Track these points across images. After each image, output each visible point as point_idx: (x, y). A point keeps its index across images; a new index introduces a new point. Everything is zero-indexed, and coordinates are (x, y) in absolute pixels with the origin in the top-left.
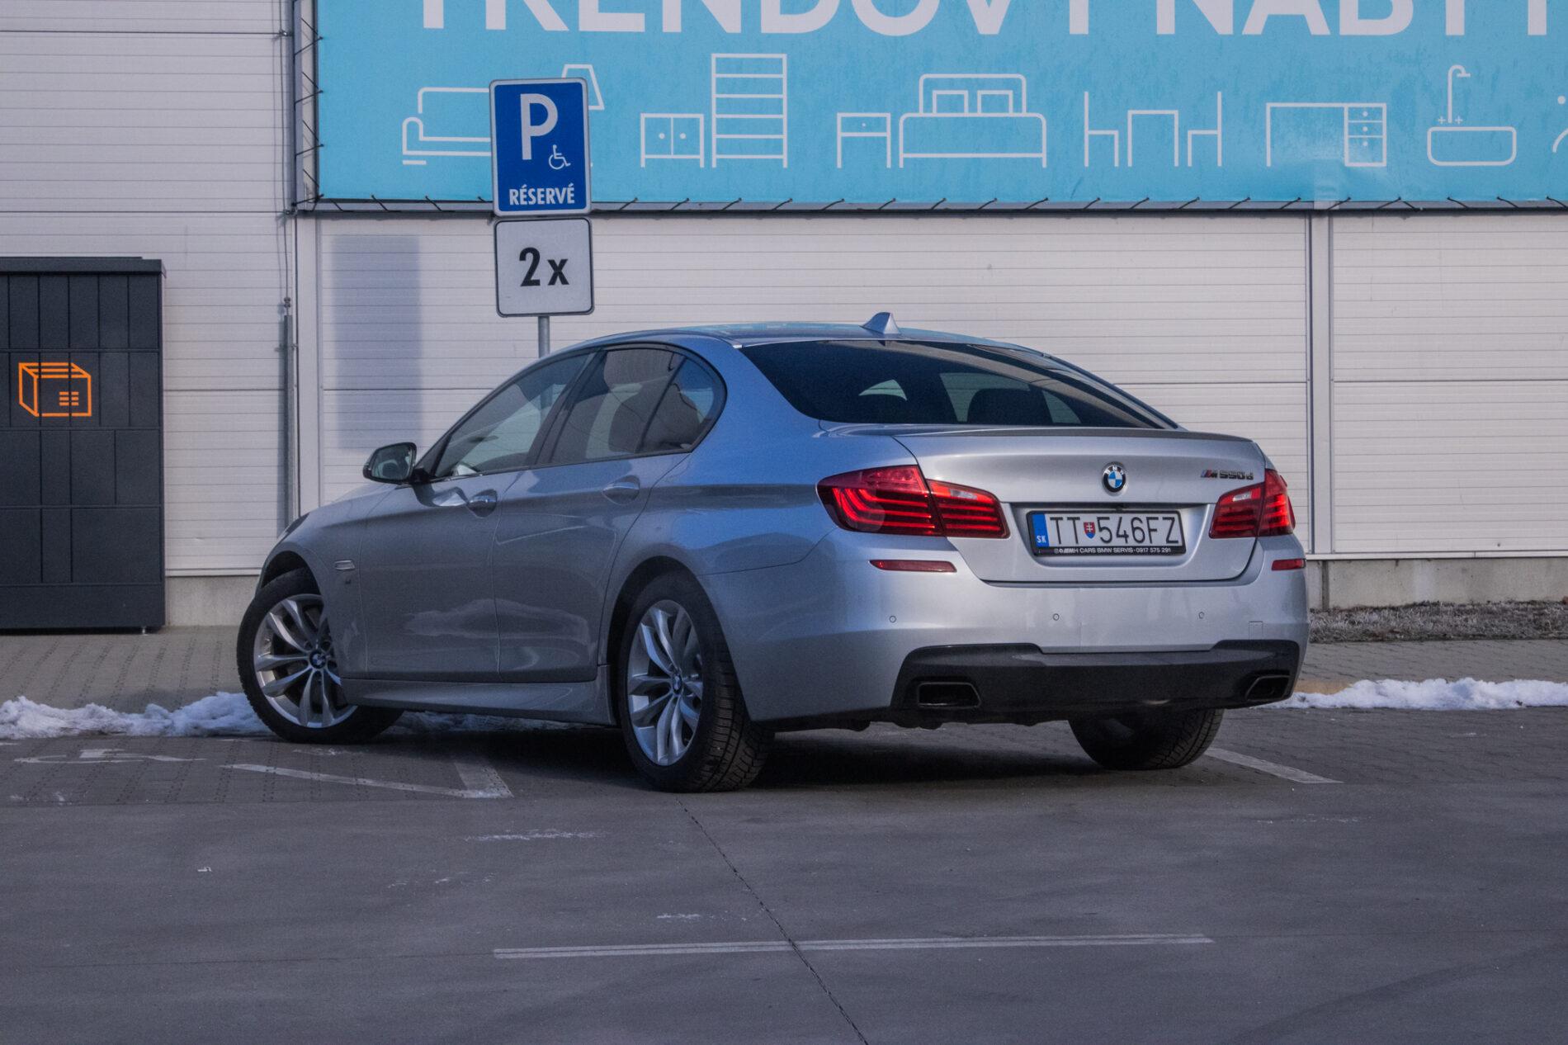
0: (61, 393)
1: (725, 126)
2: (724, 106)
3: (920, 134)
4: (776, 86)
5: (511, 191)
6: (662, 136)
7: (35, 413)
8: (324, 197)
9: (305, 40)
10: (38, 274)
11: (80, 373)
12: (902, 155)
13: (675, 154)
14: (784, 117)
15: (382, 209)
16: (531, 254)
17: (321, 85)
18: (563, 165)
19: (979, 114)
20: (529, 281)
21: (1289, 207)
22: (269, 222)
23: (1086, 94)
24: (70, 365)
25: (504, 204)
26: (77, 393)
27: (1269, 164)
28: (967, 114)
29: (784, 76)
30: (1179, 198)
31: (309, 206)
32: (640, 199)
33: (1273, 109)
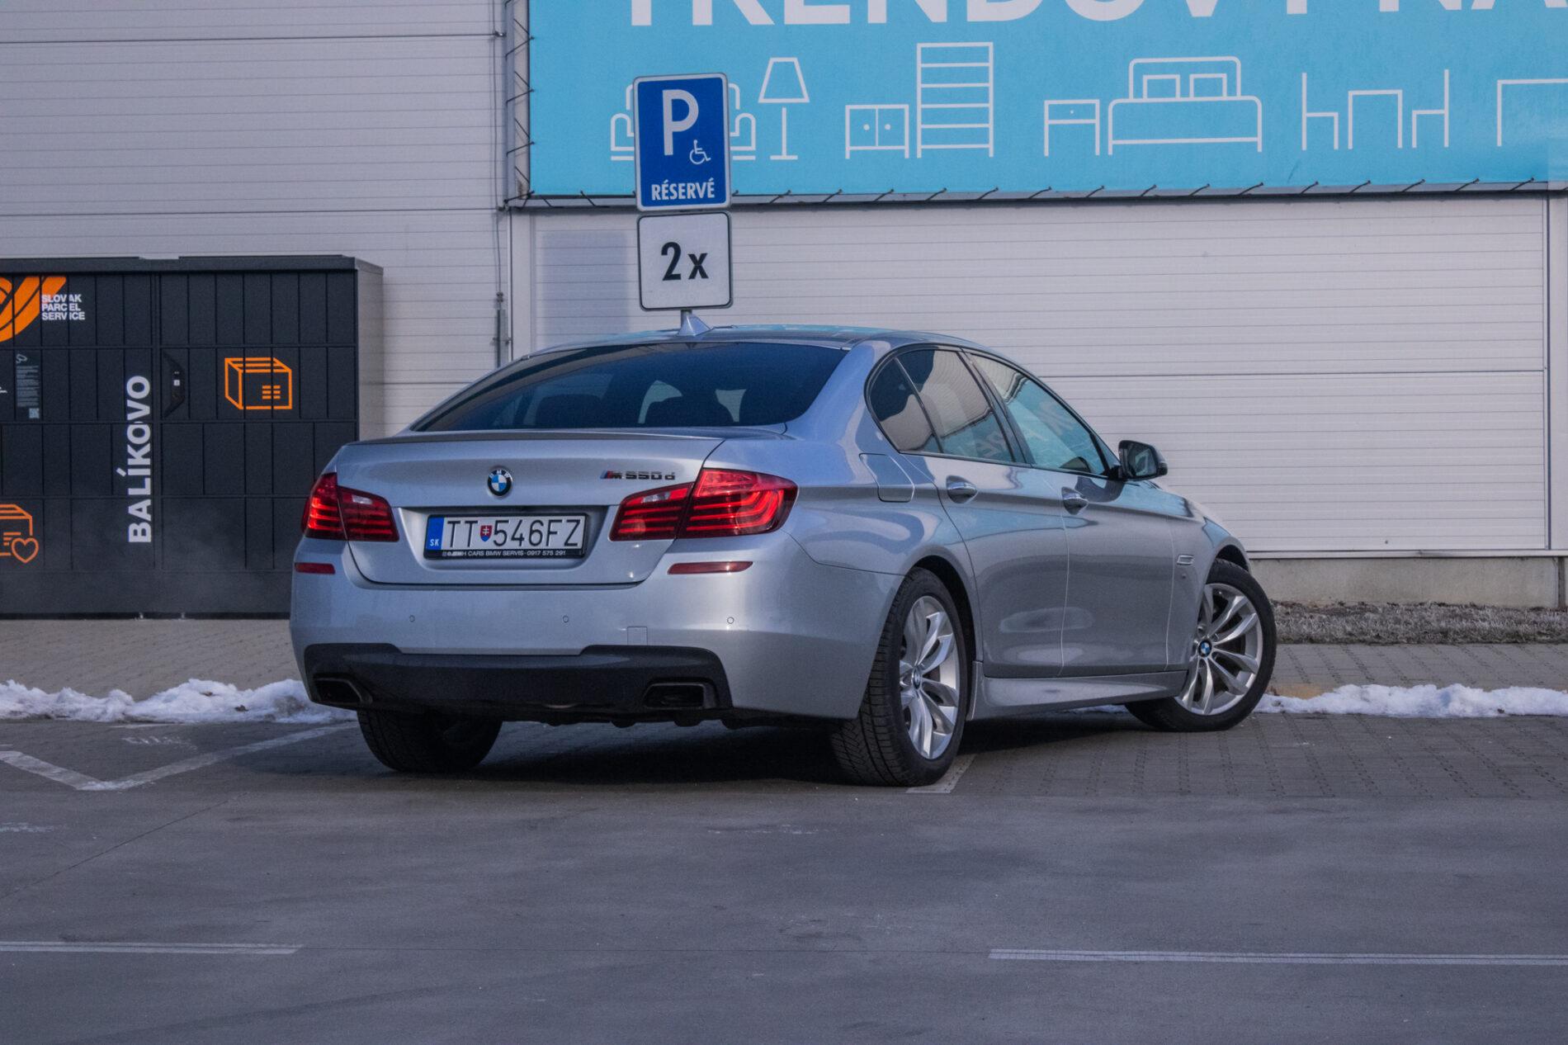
0: (264, 387)
1: (929, 116)
2: (928, 96)
3: (1130, 122)
4: (981, 75)
5: (654, 186)
6: (867, 127)
7: (240, 406)
8: (535, 194)
9: (520, 38)
10: (243, 273)
11: (281, 368)
12: (1111, 142)
13: (880, 144)
14: (990, 105)
15: (590, 204)
16: (672, 248)
17: (533, 85)
18: (703, 160)
19: (1192, 98)
20: (670, 276)
21: (1522, 188)
22: (487, 218)
23: (1304, 76)
24: (272, 360)
25: (647, 200)
26: (278, 387)
27: (1499, 144)
28: (1178, 98)
29: (990, 65)
30: (1402, 182)
31: (520, 203)
32: (845, 191)
33: (1505, 87)
